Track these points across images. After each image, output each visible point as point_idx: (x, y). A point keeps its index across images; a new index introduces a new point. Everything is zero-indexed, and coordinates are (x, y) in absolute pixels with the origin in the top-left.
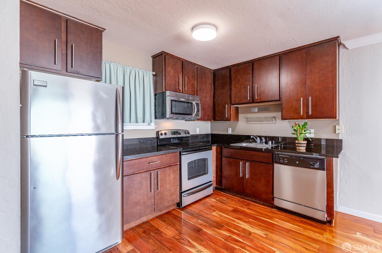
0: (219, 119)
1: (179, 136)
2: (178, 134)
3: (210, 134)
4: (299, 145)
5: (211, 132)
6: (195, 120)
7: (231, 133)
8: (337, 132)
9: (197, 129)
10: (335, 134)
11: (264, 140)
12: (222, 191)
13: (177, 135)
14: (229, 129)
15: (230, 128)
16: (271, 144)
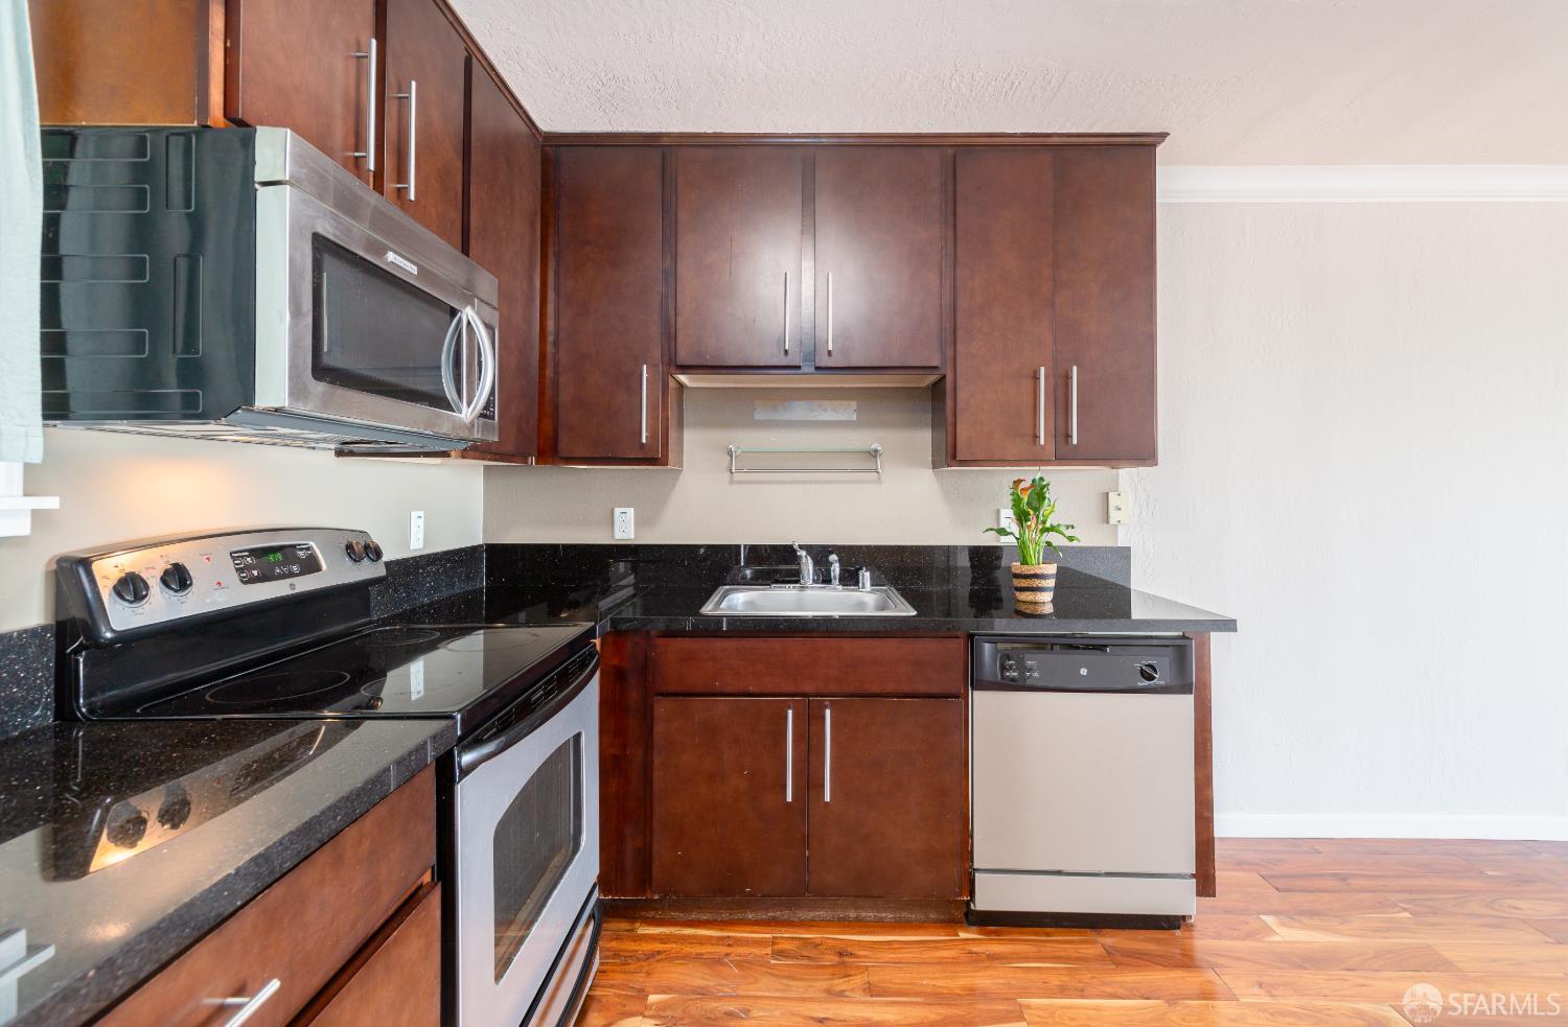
0: (580, 452)
1: (306, 584)
2: (295, 569)
3: (481, 546)
4: (1024, 583)
5: (485, 537)
6: (445, 454)
7: (633, 537)
8: (1114, 516)
9: (414, 515)
10: (1105, 525)
11: (836, 569)
12: (632, 919)
13: (292, 575)
14: (618, 511)
15: (623, 510)
16: (872, 585)
